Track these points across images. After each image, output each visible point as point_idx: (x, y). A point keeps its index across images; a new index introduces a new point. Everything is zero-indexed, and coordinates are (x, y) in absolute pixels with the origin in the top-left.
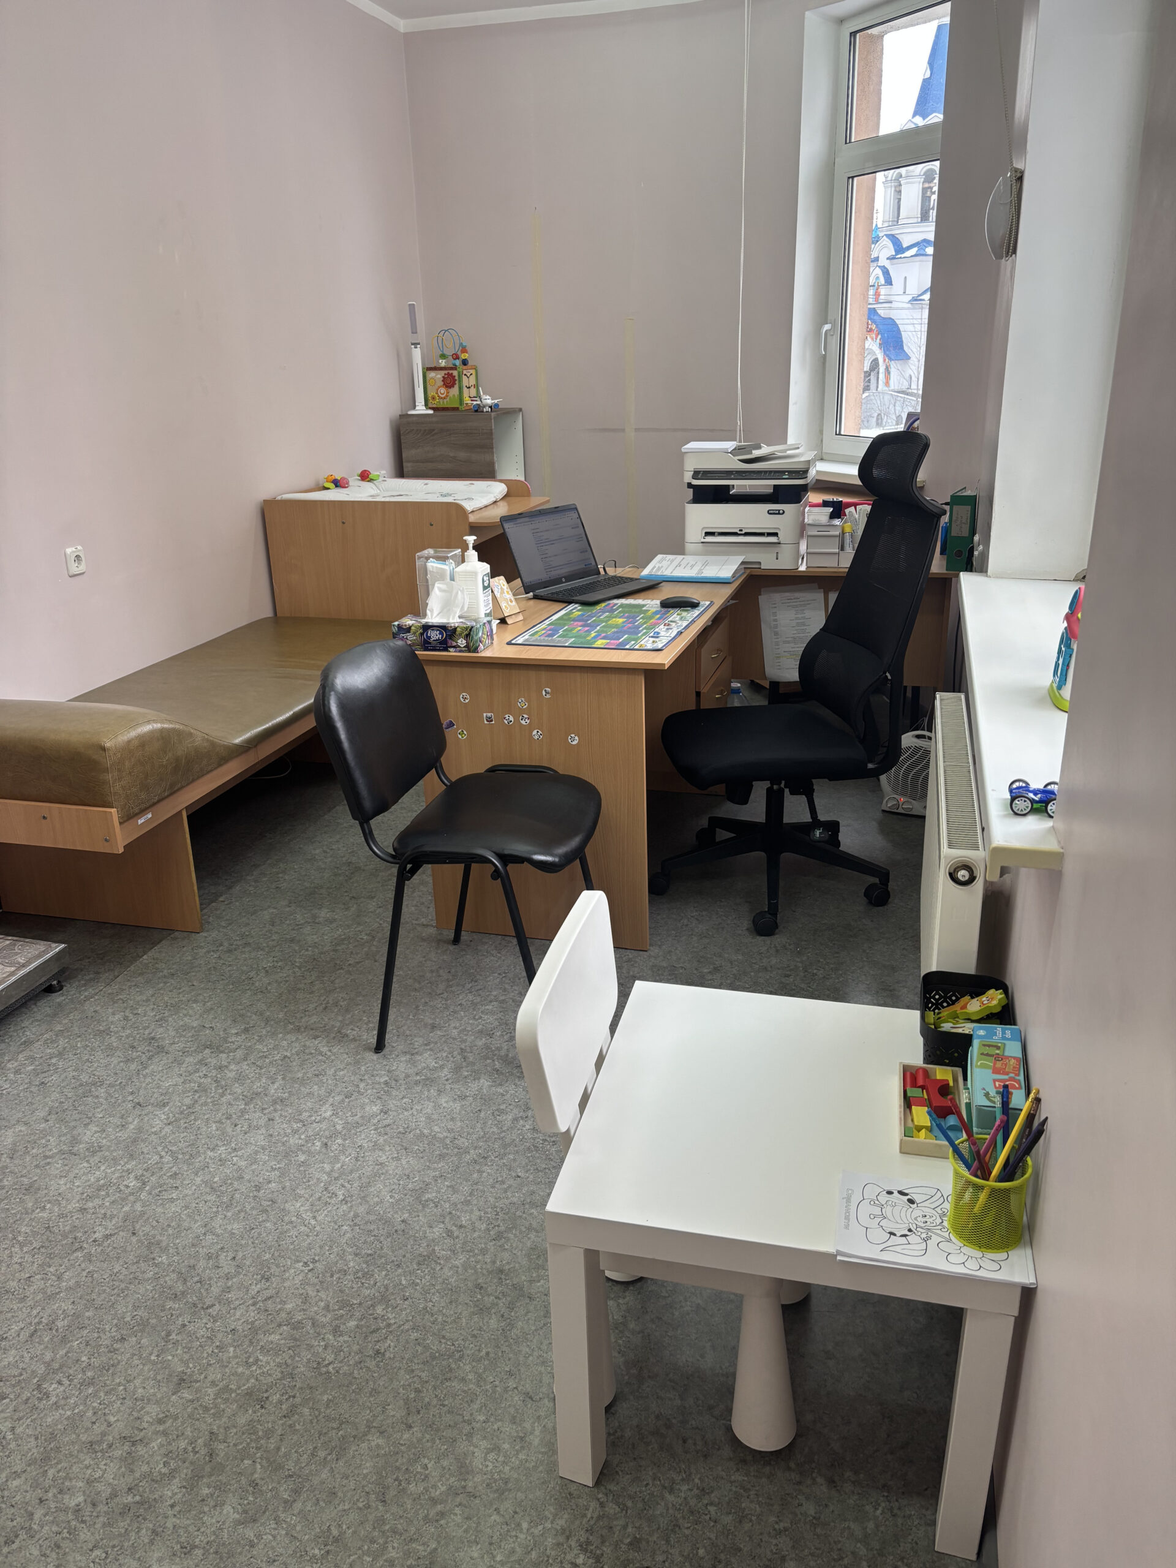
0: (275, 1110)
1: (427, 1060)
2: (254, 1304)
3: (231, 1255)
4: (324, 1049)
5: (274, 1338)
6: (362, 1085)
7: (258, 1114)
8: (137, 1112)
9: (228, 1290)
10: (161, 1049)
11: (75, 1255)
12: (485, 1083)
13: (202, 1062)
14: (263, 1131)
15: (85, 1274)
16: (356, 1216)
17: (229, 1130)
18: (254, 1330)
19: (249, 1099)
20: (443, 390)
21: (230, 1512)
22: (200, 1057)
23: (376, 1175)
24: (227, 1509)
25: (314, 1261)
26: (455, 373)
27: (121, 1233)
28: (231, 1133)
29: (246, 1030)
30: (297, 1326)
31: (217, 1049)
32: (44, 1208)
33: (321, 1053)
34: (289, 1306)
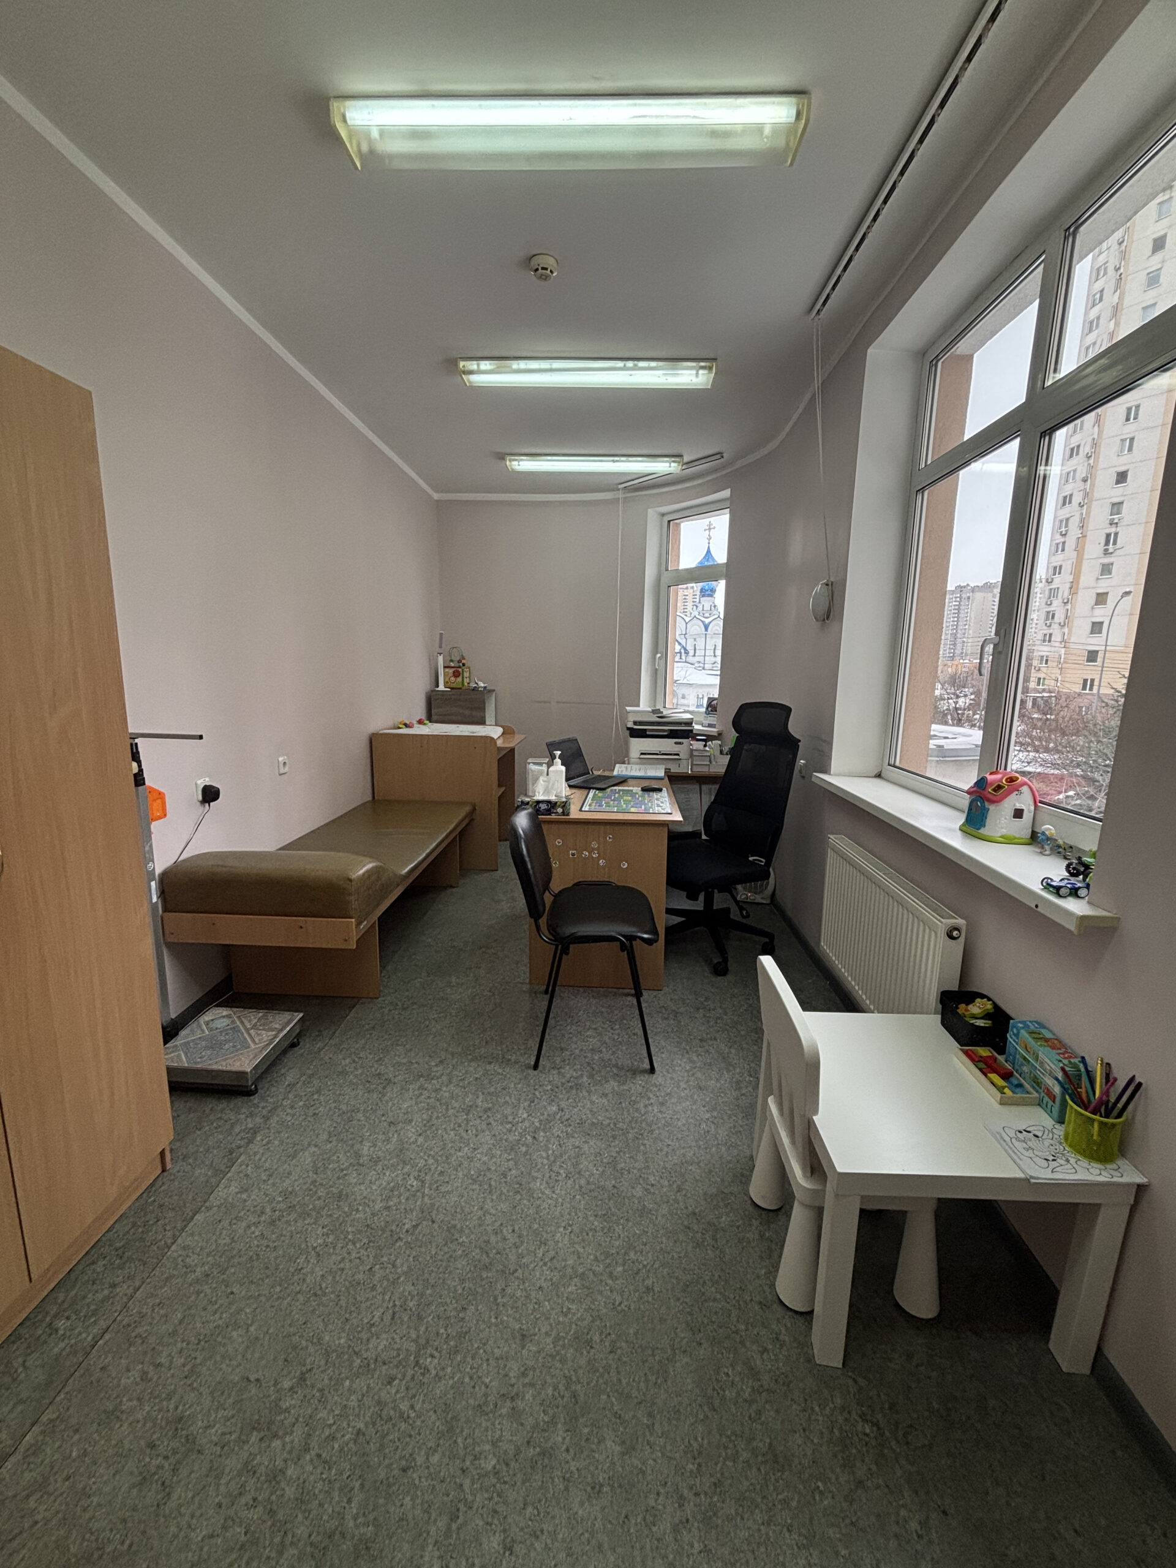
0: (488, 1117)
1: (569, 1072)
2: (545, 1264)
3: (510, 1229)
4: (500, 1071)
5: (571, 1288)
6: (537, 1093)
7: (478, 1121)
8: (393, 1128)
9: (520, 1256)
10: (389, 1081)
11: (398, 1244)
12: (613, 1083)
13: (421, 1087)
14: (487, 1133)
15: (411, 1259)
16: (581, 1187)
17: (464, 1134)
18: (556, 1286)
19: (468, 1110)
20: (453, 678)
21: (612, 1446)
22: (419, 1084)
23: (578, 1156)
24: (609, 1443)
25: (570, 1226)
26: (460, 670)
27: (424, 1222)
28: (466, 1137)
29: (441, 1062)
30: (582, 1276)
31: (430, 1078)
32: (357, 1210)
33: (499, 1074)
34: (570, 1262)
